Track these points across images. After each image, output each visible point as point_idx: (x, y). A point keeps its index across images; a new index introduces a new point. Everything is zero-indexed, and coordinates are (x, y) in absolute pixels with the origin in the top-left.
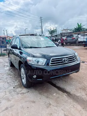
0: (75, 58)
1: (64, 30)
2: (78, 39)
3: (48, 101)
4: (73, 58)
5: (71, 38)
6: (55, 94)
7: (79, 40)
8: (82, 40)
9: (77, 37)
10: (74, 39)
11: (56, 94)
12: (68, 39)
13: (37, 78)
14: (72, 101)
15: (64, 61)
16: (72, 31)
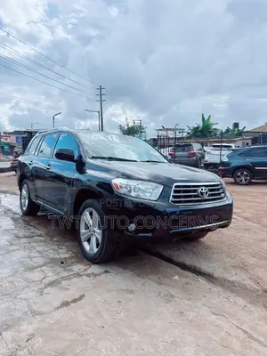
0: (221, 191)
1: (164, 129)
2: (203, 157)
3: (164, 289)
4: (218, 190)
5: (186, 153)
6: (176, 277)
7: (208, 159)
8: (216, 160)
9: (200, 150)
10: (194, 154)
11: (178, 277)
12: (177, 154)
13: (137, 231)
14: (220, 289)
15: (202, 193)
16: (185, 135)
